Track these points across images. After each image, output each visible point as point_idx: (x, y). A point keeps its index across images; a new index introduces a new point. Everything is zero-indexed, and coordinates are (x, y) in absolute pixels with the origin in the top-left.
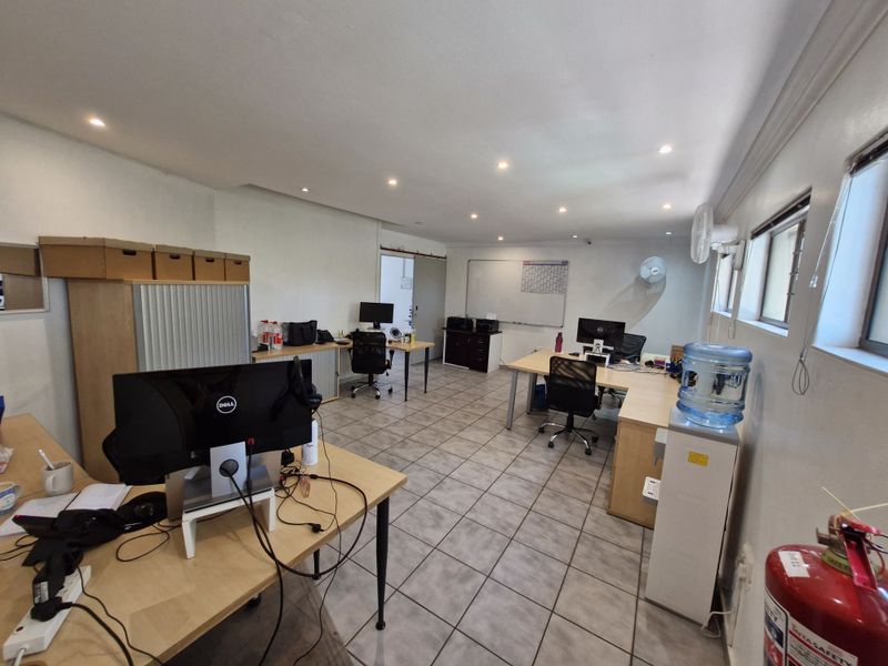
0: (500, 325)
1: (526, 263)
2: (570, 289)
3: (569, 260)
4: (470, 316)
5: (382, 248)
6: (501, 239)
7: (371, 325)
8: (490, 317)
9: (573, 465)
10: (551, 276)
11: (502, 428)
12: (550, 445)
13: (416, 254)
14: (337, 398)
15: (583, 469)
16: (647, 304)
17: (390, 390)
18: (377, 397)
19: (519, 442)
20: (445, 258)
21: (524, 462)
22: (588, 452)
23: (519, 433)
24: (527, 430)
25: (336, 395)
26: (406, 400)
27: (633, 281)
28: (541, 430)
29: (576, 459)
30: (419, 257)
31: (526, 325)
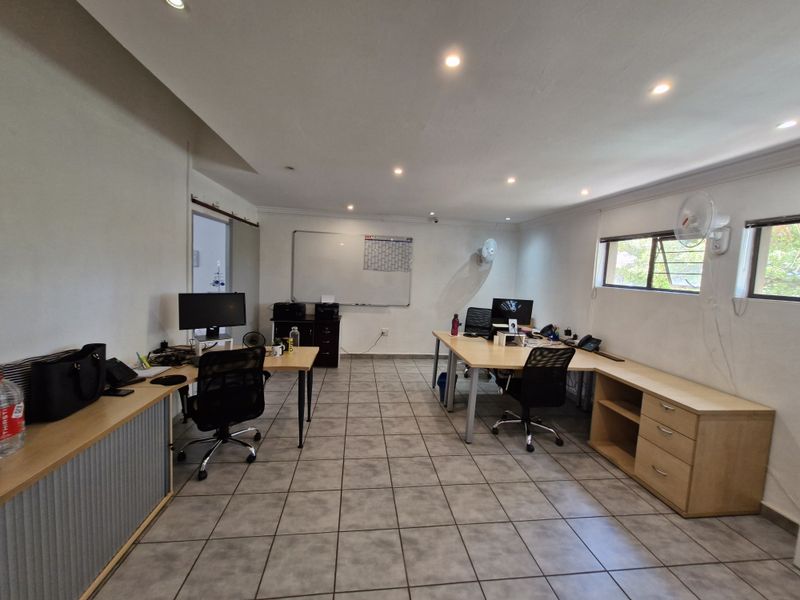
0: (340, 308)
1: (368, 238)
2: (415, 267)
3: (412, 236)
4: (299, 299)
5: (194, 201)
6: (351, 207)
7: (203, 332)
8: (328, 300)
9: (575, 466)
10: (396, 253)
11: (462, 445)
12: (530, 449)
13: (231, 216)
14: (170, 495)
15: (588, 468)
16: (479, 280)
17: (257, 437)
18: (251, 459)
19: (502, 458)
20: (257, 226)
21: (551, 488)
22: (560, 443)
23: (483, 444)
24: (482, 436)
25: (169, 491)
26: (301, 446)
27: (468, 259)
28: (495, 432)
29: (565, 457)
30: (235, 221)
31: (370, 305)
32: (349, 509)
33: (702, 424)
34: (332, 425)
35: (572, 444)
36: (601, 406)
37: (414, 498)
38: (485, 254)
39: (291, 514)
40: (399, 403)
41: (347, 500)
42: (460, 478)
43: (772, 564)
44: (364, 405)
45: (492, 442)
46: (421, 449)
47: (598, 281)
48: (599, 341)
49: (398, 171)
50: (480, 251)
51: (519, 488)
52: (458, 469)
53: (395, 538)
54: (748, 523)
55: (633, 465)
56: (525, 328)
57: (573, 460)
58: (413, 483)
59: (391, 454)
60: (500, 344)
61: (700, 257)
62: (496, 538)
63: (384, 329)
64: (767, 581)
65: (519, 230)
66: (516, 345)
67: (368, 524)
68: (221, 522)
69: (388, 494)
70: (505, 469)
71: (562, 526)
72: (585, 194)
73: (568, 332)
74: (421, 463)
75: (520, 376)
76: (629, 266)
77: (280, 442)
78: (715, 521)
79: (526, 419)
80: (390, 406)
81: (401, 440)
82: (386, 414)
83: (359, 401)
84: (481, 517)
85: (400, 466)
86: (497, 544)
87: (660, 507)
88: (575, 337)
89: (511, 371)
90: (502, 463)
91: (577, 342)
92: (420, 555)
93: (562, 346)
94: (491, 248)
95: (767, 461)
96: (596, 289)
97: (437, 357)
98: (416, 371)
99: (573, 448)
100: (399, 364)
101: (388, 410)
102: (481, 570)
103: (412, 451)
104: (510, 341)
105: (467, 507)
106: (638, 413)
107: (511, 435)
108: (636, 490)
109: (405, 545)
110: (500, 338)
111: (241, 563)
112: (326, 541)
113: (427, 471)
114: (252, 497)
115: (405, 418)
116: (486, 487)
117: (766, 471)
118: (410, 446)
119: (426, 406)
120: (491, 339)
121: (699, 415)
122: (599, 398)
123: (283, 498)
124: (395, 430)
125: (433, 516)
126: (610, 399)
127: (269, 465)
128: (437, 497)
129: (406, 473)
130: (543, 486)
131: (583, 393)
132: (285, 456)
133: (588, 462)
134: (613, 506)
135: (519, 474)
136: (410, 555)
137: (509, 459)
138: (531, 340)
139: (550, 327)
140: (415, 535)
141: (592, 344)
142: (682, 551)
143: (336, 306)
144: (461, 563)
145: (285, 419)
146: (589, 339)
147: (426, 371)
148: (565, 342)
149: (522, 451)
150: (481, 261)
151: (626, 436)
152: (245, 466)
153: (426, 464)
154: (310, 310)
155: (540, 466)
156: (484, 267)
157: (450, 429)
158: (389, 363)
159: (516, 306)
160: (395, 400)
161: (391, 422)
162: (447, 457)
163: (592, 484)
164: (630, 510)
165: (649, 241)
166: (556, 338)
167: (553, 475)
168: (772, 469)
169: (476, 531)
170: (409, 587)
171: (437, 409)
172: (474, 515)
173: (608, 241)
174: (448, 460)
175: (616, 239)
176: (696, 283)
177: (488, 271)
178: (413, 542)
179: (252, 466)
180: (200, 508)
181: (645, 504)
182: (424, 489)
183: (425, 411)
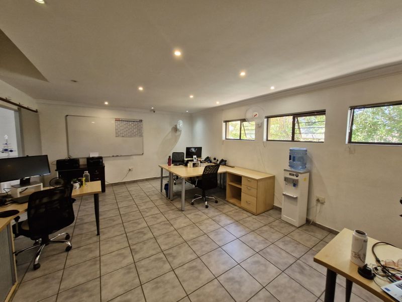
0: (103, 159)
1: (117, 120)
2: (145, 134)
3: (142, 119)
4: (74, 156)
6: (106, 103)
7: (17, 182)
8: (94, 155)
9: (223, 209)
10: (134, 128)
11: (180, 212)
12: (207, 207)
13: (19, 106)
14: (16, 284)
15: (227, 208)
16: (176, 139)
17: (68, 237)
18: (69, 249)
19: (198, 213)
20: (36, 111)
21: (217, 218)
22: (216, 202)
23: (188, 210)
24: (187, 207)
25: (15, 282)
26: (98, 234)
27: (170, 130)
28: (192, 204)
29: (219, 207)
30: (22, 109)
31: (121, 156)
32: (136, 252)
33: (258, 183)
34: (114, 221)
35: (221, 202)
36: (229, 184)
37: (165, 238)
38: (178, 127)
39: (106, 265)
40: (146, 202)
41: (134, 249)
42: (183, 225)
43: (277, 221)
44: (128, 207)
45: (192, 208)
46: (163, 219)
47: (224, 138)
48: (226, 161)
49: (141, 89)
50: (176, 126)
51: (206, 221)
52: (181, 221)
53: (162, 255)
54: (271, 212)
55: (240, 203)
56: (199, 159)
57: (222, 207)
58: (164, 233)
59: (149, 224)
60: (190, 167)
61: (254, 128)
62: (202, 241)
63: (130, 168)
64: (276, 226)
65: (192, 116)
66: (197, 166)
67: (147, 255)
68: (62, 283)
69: (154, 240)
70: (199, 217)
71: (222, 230)
72: (218, 103)
73: (215, 159)
74: (165, 224)
75: (201, 179)
76: (232, 131)
77: (84, 236)
78: (263, 214)
79: (204, 196)
80: (142, 204)
81: (152, 217)
82: (141, 208)
83: (124, 205)
84: (195, 236)
85: (156, 228)
86: (203, 243)
87: (250, 214)
88: (217, 161)
89: (197, 177)
90: (198, 214)
91: (218, 162)
92: (174, 257)
93: (213, 165)
94: (181, 124)
95: (274, 192)
96: (223, 141)
97: (162, 178)
98: (150, 186)
99: (221, 203)
100: (141, 184)
101: (141, 206)
102: (199, 253)
103: (159, 221)
104: (194, 165)
105: (188, 235)
106: (241, 185)
107: (199, 203)
108: (242, 211)
109: (167, 256)
110: (190, 164)
111: (86, 294)
112: (130, 268)
113: (168, 226)
114: (78, 266)
115: (152, 208)
116: (194, 225)
117: (274, 195)
118: (158, 219)
119: (160, 201)
120: (186, 165)
121: (257, 181)
122: (229, 182)
123: (98, 260)
124: (148, 214)
125: (176, 242)
126: (232, 182)
127: (82, 248)
128: (175, 235)
129: (159, 230)
130: (214, 219)
131: (222, 182)
132: (90, 241)
133: (227, 206)
134: (237, 218)
135: (205, 217)
136: (170, 259)
137: (200, 213)
138: (202, 164)
139: (208, 158)
140: (170, 251)
141: (224, 162)
142: (257, 225)
143: (101, 158)
144: (191, 254)
145: (82, 224)
146: (222, 161)
147: (157, 185)
148: (214, 163)
149: (204, 208)
150: (176, 131)
151: (237, 194)
152: (65, 254)
153: (167, 224)
154: (83, 162)
155: (211, 212)
156: (178, 133)
157: (174, 207)
158: (135, 185)
159: (195, 150)
160: (144, 201)
161: (145, 211)
162: (175, 219)
163: (229, 213)
164: (241, 218)
165: (239, 122)
166: (211, 162)
167: (216, 214)
168: (275, 194)
169: (194, 241)
170: (173, 270)
171: (165, 201)
172: (192, 236)
173: (226, 122)
174: (176, 220)
175: (229, 121)
176: (253, 137)
177: (180, 135)
178: (170, 254)
179: (70, 252)
180: (43, 283)
181: (245, 215)
182: (169, 233)
183: (160, 203)
